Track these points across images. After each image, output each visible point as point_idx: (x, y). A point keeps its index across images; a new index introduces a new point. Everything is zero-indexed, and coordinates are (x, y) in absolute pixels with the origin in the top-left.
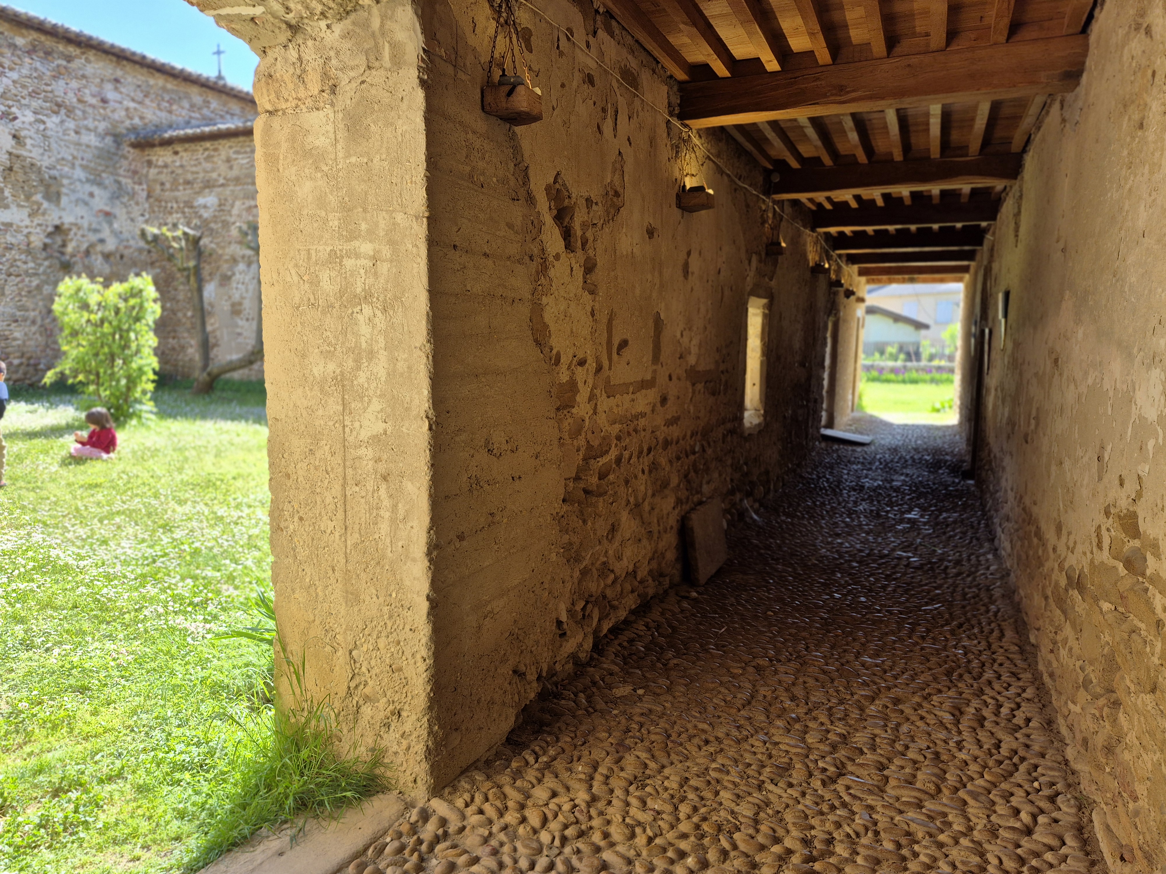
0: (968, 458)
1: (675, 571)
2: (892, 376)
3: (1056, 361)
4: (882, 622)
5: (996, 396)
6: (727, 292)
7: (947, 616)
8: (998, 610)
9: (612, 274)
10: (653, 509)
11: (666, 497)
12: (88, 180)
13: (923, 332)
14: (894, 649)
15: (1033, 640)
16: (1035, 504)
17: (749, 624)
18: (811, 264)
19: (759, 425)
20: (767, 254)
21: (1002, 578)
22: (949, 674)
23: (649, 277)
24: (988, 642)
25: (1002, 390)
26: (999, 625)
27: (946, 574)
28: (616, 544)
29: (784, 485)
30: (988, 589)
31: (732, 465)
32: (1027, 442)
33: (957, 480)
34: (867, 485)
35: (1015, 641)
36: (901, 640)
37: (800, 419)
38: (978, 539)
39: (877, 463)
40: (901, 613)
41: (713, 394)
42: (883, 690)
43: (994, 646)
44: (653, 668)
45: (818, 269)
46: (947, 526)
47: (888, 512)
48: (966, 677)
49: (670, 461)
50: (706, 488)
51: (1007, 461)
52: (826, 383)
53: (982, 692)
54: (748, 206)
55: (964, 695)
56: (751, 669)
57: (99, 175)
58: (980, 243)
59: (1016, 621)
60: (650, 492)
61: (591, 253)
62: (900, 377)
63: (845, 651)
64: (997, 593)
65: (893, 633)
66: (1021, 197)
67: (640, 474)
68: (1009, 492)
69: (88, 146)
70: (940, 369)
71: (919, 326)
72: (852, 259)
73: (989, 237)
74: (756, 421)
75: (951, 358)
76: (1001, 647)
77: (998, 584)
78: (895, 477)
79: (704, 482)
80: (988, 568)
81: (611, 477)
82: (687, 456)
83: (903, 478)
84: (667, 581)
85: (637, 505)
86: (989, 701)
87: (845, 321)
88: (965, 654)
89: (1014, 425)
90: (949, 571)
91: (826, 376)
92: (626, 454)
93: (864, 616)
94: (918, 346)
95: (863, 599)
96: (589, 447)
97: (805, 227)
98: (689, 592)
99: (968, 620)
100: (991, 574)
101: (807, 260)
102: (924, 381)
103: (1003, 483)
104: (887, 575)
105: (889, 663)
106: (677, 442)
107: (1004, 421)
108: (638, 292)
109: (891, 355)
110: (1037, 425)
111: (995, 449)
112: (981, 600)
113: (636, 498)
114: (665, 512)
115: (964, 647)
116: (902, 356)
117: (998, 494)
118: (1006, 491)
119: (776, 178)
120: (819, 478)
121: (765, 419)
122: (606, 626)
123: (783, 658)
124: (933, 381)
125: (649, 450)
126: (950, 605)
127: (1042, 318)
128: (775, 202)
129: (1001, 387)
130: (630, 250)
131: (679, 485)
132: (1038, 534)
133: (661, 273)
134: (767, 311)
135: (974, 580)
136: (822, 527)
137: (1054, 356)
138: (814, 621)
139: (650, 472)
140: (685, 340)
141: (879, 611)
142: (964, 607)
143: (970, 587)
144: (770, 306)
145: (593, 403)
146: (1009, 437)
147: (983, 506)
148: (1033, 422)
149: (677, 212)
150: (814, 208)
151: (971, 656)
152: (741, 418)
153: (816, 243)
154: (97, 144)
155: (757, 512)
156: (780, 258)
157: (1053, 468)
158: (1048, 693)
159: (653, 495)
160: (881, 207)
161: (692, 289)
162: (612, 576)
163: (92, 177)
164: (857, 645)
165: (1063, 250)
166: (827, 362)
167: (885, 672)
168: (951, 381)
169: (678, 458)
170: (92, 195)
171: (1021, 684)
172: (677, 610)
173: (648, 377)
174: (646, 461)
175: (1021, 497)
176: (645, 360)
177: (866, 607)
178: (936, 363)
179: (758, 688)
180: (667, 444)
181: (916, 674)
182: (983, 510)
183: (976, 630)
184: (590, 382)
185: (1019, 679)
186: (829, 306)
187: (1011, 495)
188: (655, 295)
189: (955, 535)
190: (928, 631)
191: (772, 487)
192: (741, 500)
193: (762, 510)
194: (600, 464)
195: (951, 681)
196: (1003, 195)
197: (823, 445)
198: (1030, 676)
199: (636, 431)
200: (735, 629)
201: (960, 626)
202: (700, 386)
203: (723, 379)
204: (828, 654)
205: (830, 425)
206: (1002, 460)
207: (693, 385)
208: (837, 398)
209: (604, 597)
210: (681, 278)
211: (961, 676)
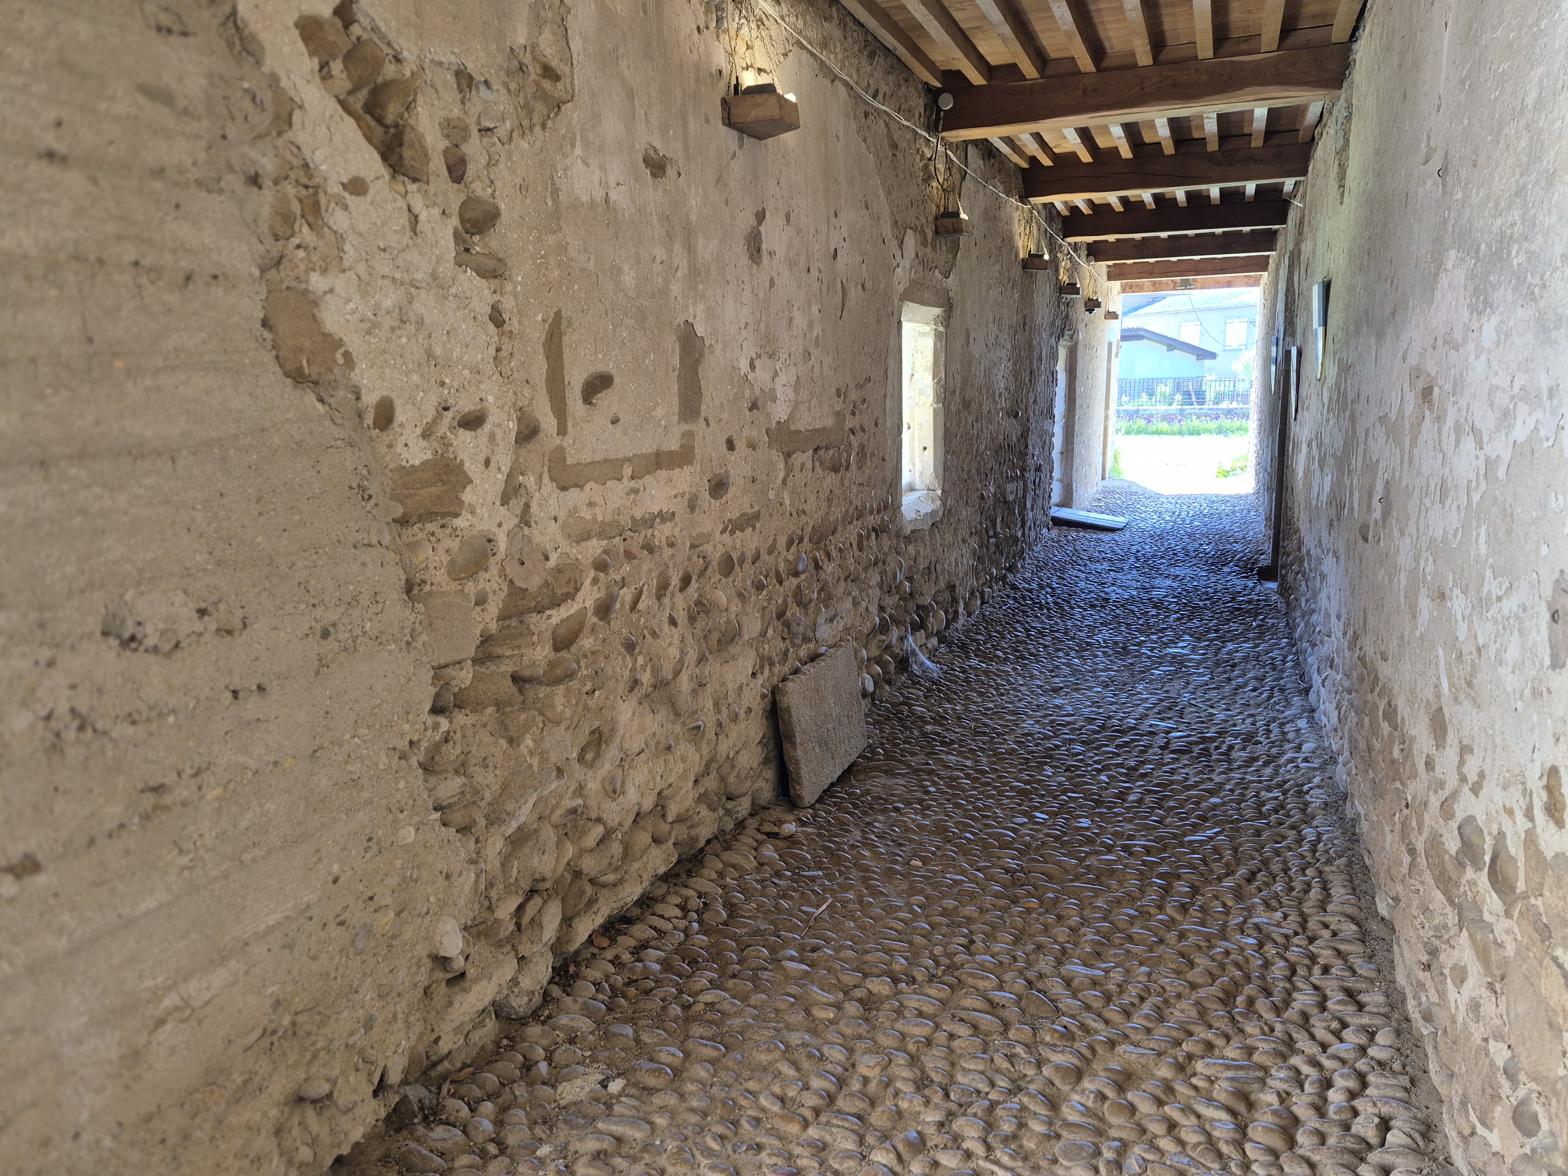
0: (1268, 547)
1: (761, 783)
2: (1164, 426)
3: (1427, 393)
4: (1112, 873)
5: (1310, 457)
6: (854, 293)
7: (1228, 855)
8: (1319, 840)
9: (551, 239)
10: (702, 685)
11: (734, 658)
13: (1208, 363)
14: (1130, 938)
15: (1383, 909)
16: (1385, 659)
17: (874, 892)
18: (1022, 255)
19: (933, 513)
20: (937, 232)
21: (1322, 768)
22: (1227, 999)
23: (660, 253)
24: (1302, 914)
25: (1320, 446)
26: (1320, 873)
27: (1230, 761)
28: (607, 766)
29: (983, 603)
30: (1300, 793)
31: (881, 585)
32: (1366, 540)
33: (1250, 584)
34: (1114, 596)
35: (1349, 910)
36: (1144, 914)
37: (1011, 498)
38: (1282, 690)
39: (1133, 559)
40: (1148, 851)
41: (835, 469)
42: (1100, 1050)
43: (1312, 924)
44: (659, 1020)
45: (1032, 262)
46: (1234, 666)
47: (1140, 644)
48: (1262, 1005)
49: (740, 595)
50: (825, 632)
51: (1329, 565)
52: (1058, 441)
53: (1290, 1042)
54: (895, 146)
55: (1256, 1057)
56: (852, 1009)
58: (1284, 221)
59: (1350, 864)
60: (692, 656)
61: (479, 189)
62: (1176, 426)
63: (1039, 947)
64: (1316, 798)
65: (1132, 899)
66: (1349, 118)
67: (666, 626)
68: (1333, 618)
70: (1230, 413)
71: (1203, 354)
72: (1095, 252)
73: (1296, 203)
74: (928, 507)
75: (1245, 398)
76: (1326, 926)
77: (1316, 780)
78: (1158, 582)
79: (821, 620)
80: (1299, 748)
81: (587, 642)
82: (780, 582)
83: (1168, 582)
84: (744, 807)
85: (660, 684)
86: (1306, 1069)
87: (1089, 347)
88: (1261, 945)
89: (1341, 507)
90: (1234, 755)
91: (1058, 430)
92: (627, 594)
93: (1081, 860)
94: (1200, 380)
95: (1085, 823)
96: (516, 592)
97: (1008, 193)
98: (780, 823)
99: (1265, 863)
100: (1306, 760)
101: (1013, 249)
102: (1210, 432)
103: (1323, 602)
104: (1130, 769)
105: (1117, 976)
106: (756, 559)
107: (1324, 498)
108: (629, 279)
109: (1163, 395)
110: (1386, 514)
111: (1309, 542)
112: (1288, 816)
113: (655, 671)
114: (731, 686)
115: (1258, 927)
116: (1178, 397)
117: (1314, 618)
118: (1328, 615)
119: (947, 103)
120: (1041, 587)
121: (944, 501)
122: (584, 928)
123: (920, 975)
124: (1220, 431)
125: (686, 581)
126: (1234, 826)
127: (1393, 315)
128: (948, 145)
129: (1318, 438)
130: (599, 195)
131: (763, 634)
132: (1391, 714)
133: (690, 249)
134: (941, 329)
135: (1276, 772)
136: (1032, 677)
137: (1421, 384)
138: (990, 878)
139: (692, 619)
140: (762, 375)
141: (1110, 849)
142: (1258, 833)
143: (1269, 789)
144: (947, 319)
145: (516, 505)
146: (1331, 525)
147: (1291, 627)
148: (1377, 507)
149: (729, 136)
150: (1024, 165)
151: (1270, 950)
152: (895, 507)
153: (1029, 222)
155: (932, 655)
156: (963, 240)
157: (1424, 603)
158: (1417, 1045)
159: (702, 659)
160: (1127, 160)
161: (772, 281)
162: (600, 830)
164: (1062, 933)
165: (1442, 173)
166: (1059, 409)
167: (1108, 998)
168: (1246, 430)
169: (760, 587)
171: (1365, 1020)
172: (750, 864)
173: (673, 444)
174: (680, 603)
175: (1356, 637)
176: (659, 412)
177: (1090, 841)
178: (1225, 405)
179: (857, 1056)
180: (728, 565)
181: (1166, 1002)
182: (1290, 637)
183: (1278, 887)
184: (504, 460)
185: (1361, 1007)
186: (1058, 323)
187: (1337, 627)
188: (676, 288)
189: (1245, 685)
190: (1195, 890)
191: (961, 609)
192: (902, 639)
193: (943, 649)
194: (555, 620)
195: (1233, 1019)
196: (1318, 130)
197: (1055, 532)
198: (1381, 999)
199: (649, 548)
200: (845, 903)
201: (1251, 878)
202: (804, 458)
203: (855, 445)
204: (1006, 959)
205: (1067, 502)
206: (1320, 561)
207: (788, 455)
208: (1077, 461)
209: (577, 874)
210: (745, 261)
211: (1251, 1001)
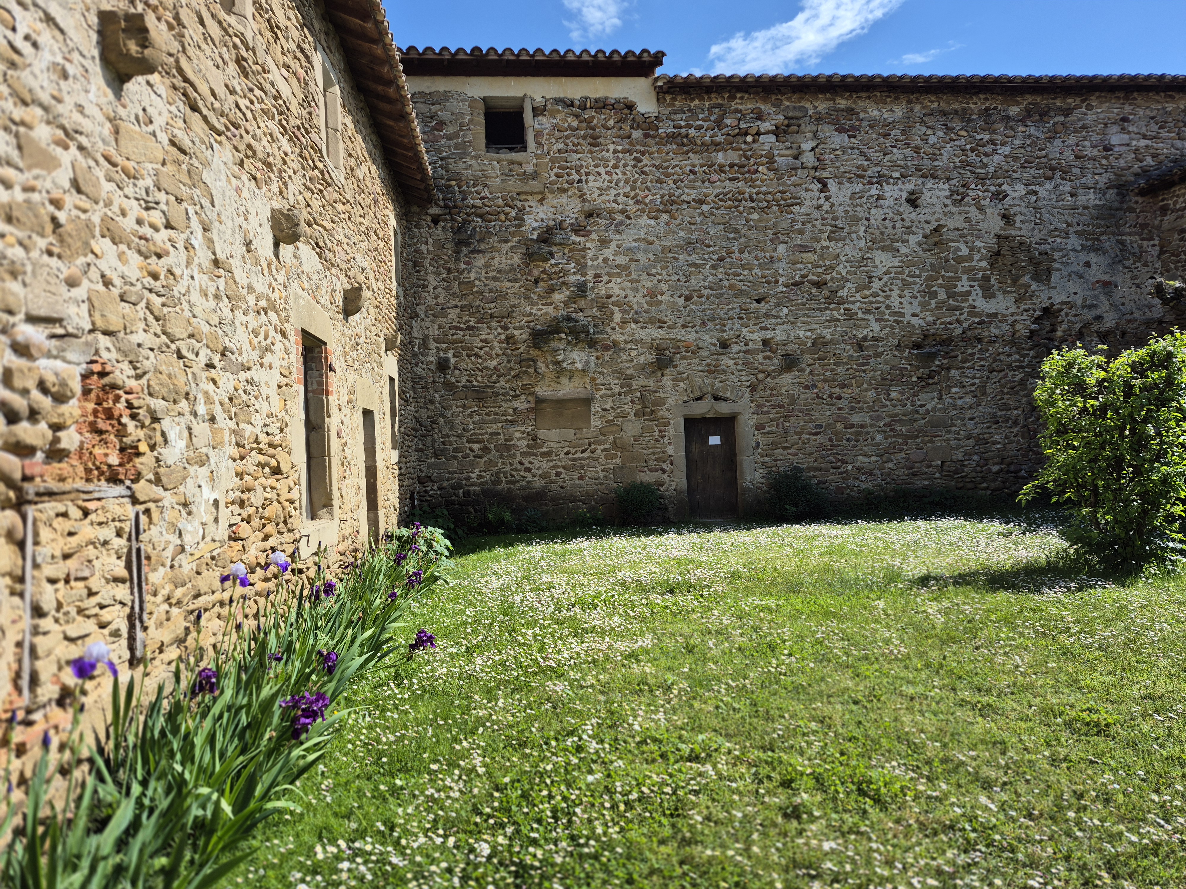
12: (1084, 248)
57: (1098, 239)
69: (1085, 207)
154: (1098, 202)
163: (1089, 243)
170: (1088, 264)
